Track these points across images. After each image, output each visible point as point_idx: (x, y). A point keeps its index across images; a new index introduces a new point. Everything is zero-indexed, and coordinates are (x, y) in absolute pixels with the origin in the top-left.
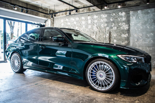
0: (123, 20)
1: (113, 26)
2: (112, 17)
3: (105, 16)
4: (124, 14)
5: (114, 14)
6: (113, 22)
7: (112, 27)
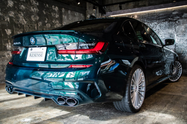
0: (56, 17)
1: (46, 22)
2: (45, 8)
3: (36, 3)
4: (56, 9)
5: (47, 5)
6: (46, 16)
7: (46, 24)
